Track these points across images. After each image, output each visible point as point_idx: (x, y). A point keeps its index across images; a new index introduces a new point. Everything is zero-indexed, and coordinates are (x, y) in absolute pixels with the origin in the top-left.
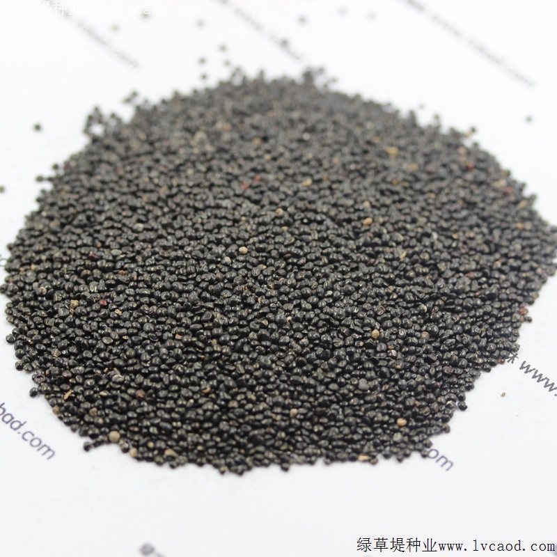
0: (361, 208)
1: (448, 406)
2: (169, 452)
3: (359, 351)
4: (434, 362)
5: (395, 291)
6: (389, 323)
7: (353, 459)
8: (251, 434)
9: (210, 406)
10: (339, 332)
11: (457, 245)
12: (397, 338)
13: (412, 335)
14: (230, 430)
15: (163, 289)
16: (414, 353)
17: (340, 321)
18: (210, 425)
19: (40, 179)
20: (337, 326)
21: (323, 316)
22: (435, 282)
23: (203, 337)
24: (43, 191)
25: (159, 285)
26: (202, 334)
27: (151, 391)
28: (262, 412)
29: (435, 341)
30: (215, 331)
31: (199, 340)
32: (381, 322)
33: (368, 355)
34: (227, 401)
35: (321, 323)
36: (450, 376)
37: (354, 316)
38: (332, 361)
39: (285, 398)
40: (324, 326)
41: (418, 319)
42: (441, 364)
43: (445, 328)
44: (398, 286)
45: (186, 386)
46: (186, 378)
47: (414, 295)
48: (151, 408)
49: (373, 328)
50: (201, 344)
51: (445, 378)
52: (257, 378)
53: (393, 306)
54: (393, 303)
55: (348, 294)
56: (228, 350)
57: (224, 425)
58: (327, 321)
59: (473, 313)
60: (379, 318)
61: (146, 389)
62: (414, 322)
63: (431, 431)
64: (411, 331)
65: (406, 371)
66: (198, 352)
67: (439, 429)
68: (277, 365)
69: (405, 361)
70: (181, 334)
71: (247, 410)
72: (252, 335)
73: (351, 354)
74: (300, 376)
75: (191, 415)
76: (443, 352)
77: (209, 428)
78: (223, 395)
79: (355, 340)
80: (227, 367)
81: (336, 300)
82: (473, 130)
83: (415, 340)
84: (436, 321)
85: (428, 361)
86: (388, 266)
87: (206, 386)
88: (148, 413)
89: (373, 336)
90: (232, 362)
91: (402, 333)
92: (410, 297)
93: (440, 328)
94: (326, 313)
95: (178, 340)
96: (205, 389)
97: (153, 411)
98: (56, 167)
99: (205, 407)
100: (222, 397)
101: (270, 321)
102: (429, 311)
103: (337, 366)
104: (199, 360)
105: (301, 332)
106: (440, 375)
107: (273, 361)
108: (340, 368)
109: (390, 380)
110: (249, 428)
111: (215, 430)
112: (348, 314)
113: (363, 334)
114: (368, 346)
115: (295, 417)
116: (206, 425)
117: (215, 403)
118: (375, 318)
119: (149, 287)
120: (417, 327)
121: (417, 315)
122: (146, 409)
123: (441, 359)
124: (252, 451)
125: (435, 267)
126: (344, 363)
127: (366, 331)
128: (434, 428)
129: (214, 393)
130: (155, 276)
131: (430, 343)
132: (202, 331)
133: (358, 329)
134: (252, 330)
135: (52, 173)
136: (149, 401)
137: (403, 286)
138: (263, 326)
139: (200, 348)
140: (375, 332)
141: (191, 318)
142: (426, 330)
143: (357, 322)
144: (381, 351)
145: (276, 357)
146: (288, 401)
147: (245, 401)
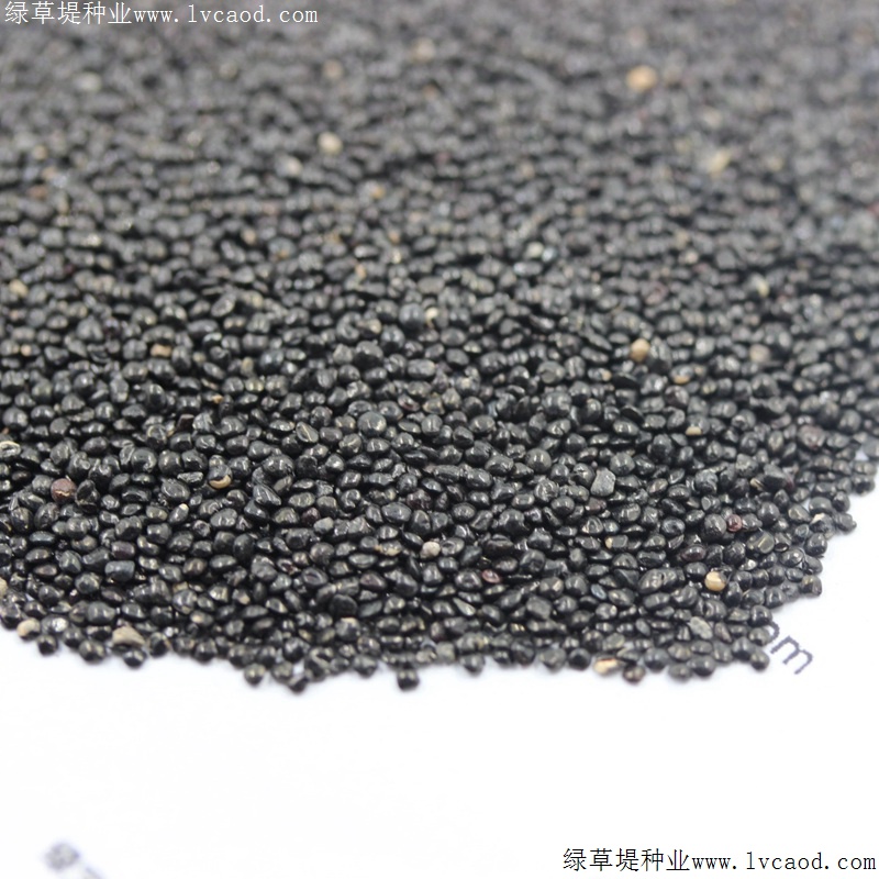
1: (816, 528)
2: (124, 633)
3: (598, 391)
4: (776, 416)
5: (690, 244)
6: (671, 324)
7: (580, 664)
8: (324, 591)
9: (229, 518)
10: (551, 345)
12: (691, 359)
13: (726, 352)
14: (274, 579)
15: (132, 235)
16: (729, 395)
17: (556, 318)
18: (230, 561)
20: (548, 333)
21: (514, 310)
22: (790, 225)
23: (219, 353)
25: (126, 223)
26: (218, 344)
27: (87, 483)
28: (355, 539)
29: (782, 369)
30: (249, 340)
31: (210, 359)
32: (653, 322)
33: (620, 403)
34: (271, 509)
35: (507, 327)
36: (815, 452)
37: (590, 306)
38: (536, 422)
39: (415, 506)
40: (515, 332)
41: (746, 312)
42: (794, 421)
43: (809, 337)
44: (700, 231)
45: (171, 473)
46: (174, 454)
47: (736, 255)
48: (84, 524)
49: (633, 337)
50: (215, 371)
51: (804, 456)
52: (347, 455)
53: (686, 282)
54: (684, 274)
55: (579, 252)
56: (279, 385)
57: (261, 566)
58: (524, 321)
60: (650, 313)
61: (78, 476)
62: (737, 322)
63: (775, 595)
64: (725, 342)
65: (709, 441)
66: (205, 390)
67: (793, 587)
68: (399, 431)
69: (709, 416)
70: (164, 342)
71: (317, 534)
72: (341, 352)
73: (579, 402)
74: (457, 464)
75: (183, 541)
76: (801, 396)
77: (227, 569)
78: (262, 493)
79: (589, 364)
80: (273, 426)
81: (547, 267)
83: (731, 364)
84: (786, 320)
85: (764, 416)
86: (678, 184)
87: (221, 472)
88: (79, 536)
89: (633, 356)
90: (288, 415)
91: (704, 346)
92: (726, 260)
93: (796, 338)
94: (523, 303)
95: (160, 357)
96: (219, 478)
97: (90, 532)
99: (218, 521)
100: (258, 499)
101: (385, 320)
102: (774, 294)
103: (545, 434)
104: (206, 405)
105: (462, 348)
106: (792, 449)
107: (391, 422)
108: (554, 437)
109: (674, 466)
110: (321, 578)
111: (240, 575)
112: (576, 303)
113: (609, 353)
114: (620, 383)
116: (219, 563)
117: (240, 511)
118: (641, 314)
119: (100, 227)
120: (743, 334)
121: (741, 302)
122: (71, 526)
123: (794, 413)
124: (328, 636)
125: (790, 190)
126: (564, 425)
127: (616, 345)
128: (782, 586)
129: (242, 487)
130: (115, 203)
131: (768, 370)
132: (216, 336)
133: (598, 341)
134: (340, 340)
136: (84, 506)
137: (712, 233)
138: (367, 336)
139: (212, 379)
140: (640, 346)
141: (188, 307)
142: (762, 343)
143: (597, 321)
144: (653, 394)
145: (397, 412)
146: (419, 516)
147: (314, 512)
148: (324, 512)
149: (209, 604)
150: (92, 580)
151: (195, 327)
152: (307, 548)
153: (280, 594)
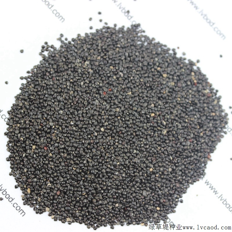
0: (150, 107)
1: (176, 202)
2: (68, 219)
3: (144, 178)
4: (172, 182)
5: (160, 149)
6: (157, 165)
7: (138, 224)
9: (85, 201)
10: (137, 169)
11: (187, 125)
12: (159, 171)
13: (165, 170)
14: (92, 211)
15: (69, 146)
16: (165, 179)
17: (138, 165)
19: (22, 78)
20: (137, 167)
22: (176, 145)
23: (84, 170)
24: (23, 84)
25: (68, 144)
28: (105, 205)
29: (174, 173)
30: (89, 168)
31: (82, 171)
32: (154, 165)
33: (148, 180)
34: (92, 199)
35: (130, 166)
36: (178, 188)
38: (134, 183)
39: (114, 198)
41: (168, 162)
42: (175, 182)
43: (178, 166)
44: (162, 147)
45: (76, 191)
46: (76, 188)
47: (167, 151)
49: (150, 168)
50: (83, 173)
52: (104, 190)
53: (159, 157)
54: (159, 155)
58: (133, 165)
59: (189, 159)
60: (153, 163)
61: (61, 191)
62: (167, 164)
63: (168, 212)
64: (165, 168)
65: (161, 187)
66: (82, 177)
67: (171, 212)
68: (112, 184)
69: (162, 182)
70: (75, 168)
71: (99, 203)
72: (104, 171)
73: (141, 180)
75: (78, 204)
76: (176, 177)
79: (143, 173)
80: (92, 184)
81: (137, 155)
82: (198, 61)
84: (175, 163)
88: (61, 202)
89: (150, 171)
90: (95, 182)
91: (161, 169)
92: (166, 153)
94: (133, 162)
95: (74, 170)
96: (84, 193)
97: (63, 201)
98: (28, 72)
99: (83, 201)
100: (90, 197)
101: (111, 165)
102: (173, 159)
103: (135, 185)
104: (82, 180)
105: (123, 170)
106: (174, 187)
109: (155, 191)
110: (100, 211)
111: (87, 210)
112: (141, 161)
114: (148, 176)
115: (117, 207)
116: (84, 208)
117: (87, 199)
120: (168, 166)
122: (60, 200)
123: (175, 180)
124: (100, 220)
125: (177, 137)
126: (139, 184)
127: (147, 170)
130: (66, 139)
131: (172, 174)
132: (84, 167)
133: (145, 169)
134: (103, 168)
135: (27, 75)
136: (62, 196)
137: (164, 147)
138: (108, 168)
139: (83, 175)
141: (79, 161)
142: (171, 168)
143: (145, 165)
144: (153, 178)
145: (112, 181)
146: (115, 200)
147: (99, 200)
148: (100, 200)
149: (82, 215)
150: (63, 209)
151: (80, 165)
152: (98, 206)
153: (93, 214)
